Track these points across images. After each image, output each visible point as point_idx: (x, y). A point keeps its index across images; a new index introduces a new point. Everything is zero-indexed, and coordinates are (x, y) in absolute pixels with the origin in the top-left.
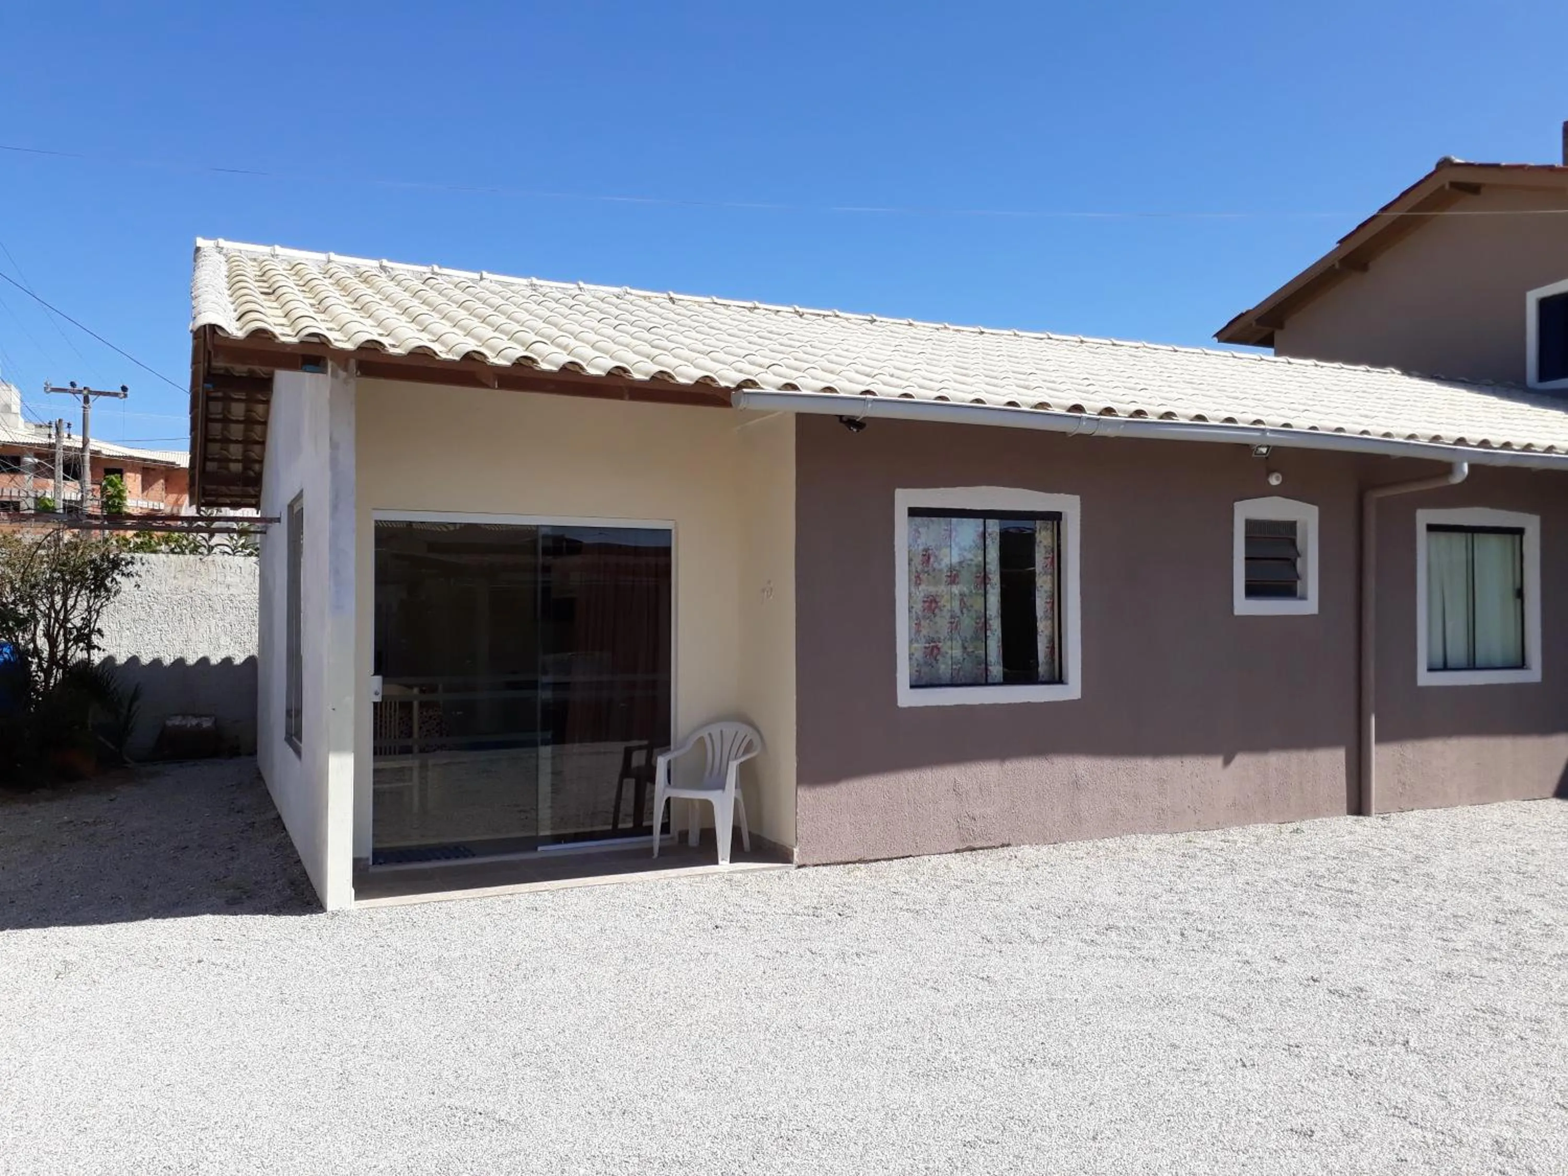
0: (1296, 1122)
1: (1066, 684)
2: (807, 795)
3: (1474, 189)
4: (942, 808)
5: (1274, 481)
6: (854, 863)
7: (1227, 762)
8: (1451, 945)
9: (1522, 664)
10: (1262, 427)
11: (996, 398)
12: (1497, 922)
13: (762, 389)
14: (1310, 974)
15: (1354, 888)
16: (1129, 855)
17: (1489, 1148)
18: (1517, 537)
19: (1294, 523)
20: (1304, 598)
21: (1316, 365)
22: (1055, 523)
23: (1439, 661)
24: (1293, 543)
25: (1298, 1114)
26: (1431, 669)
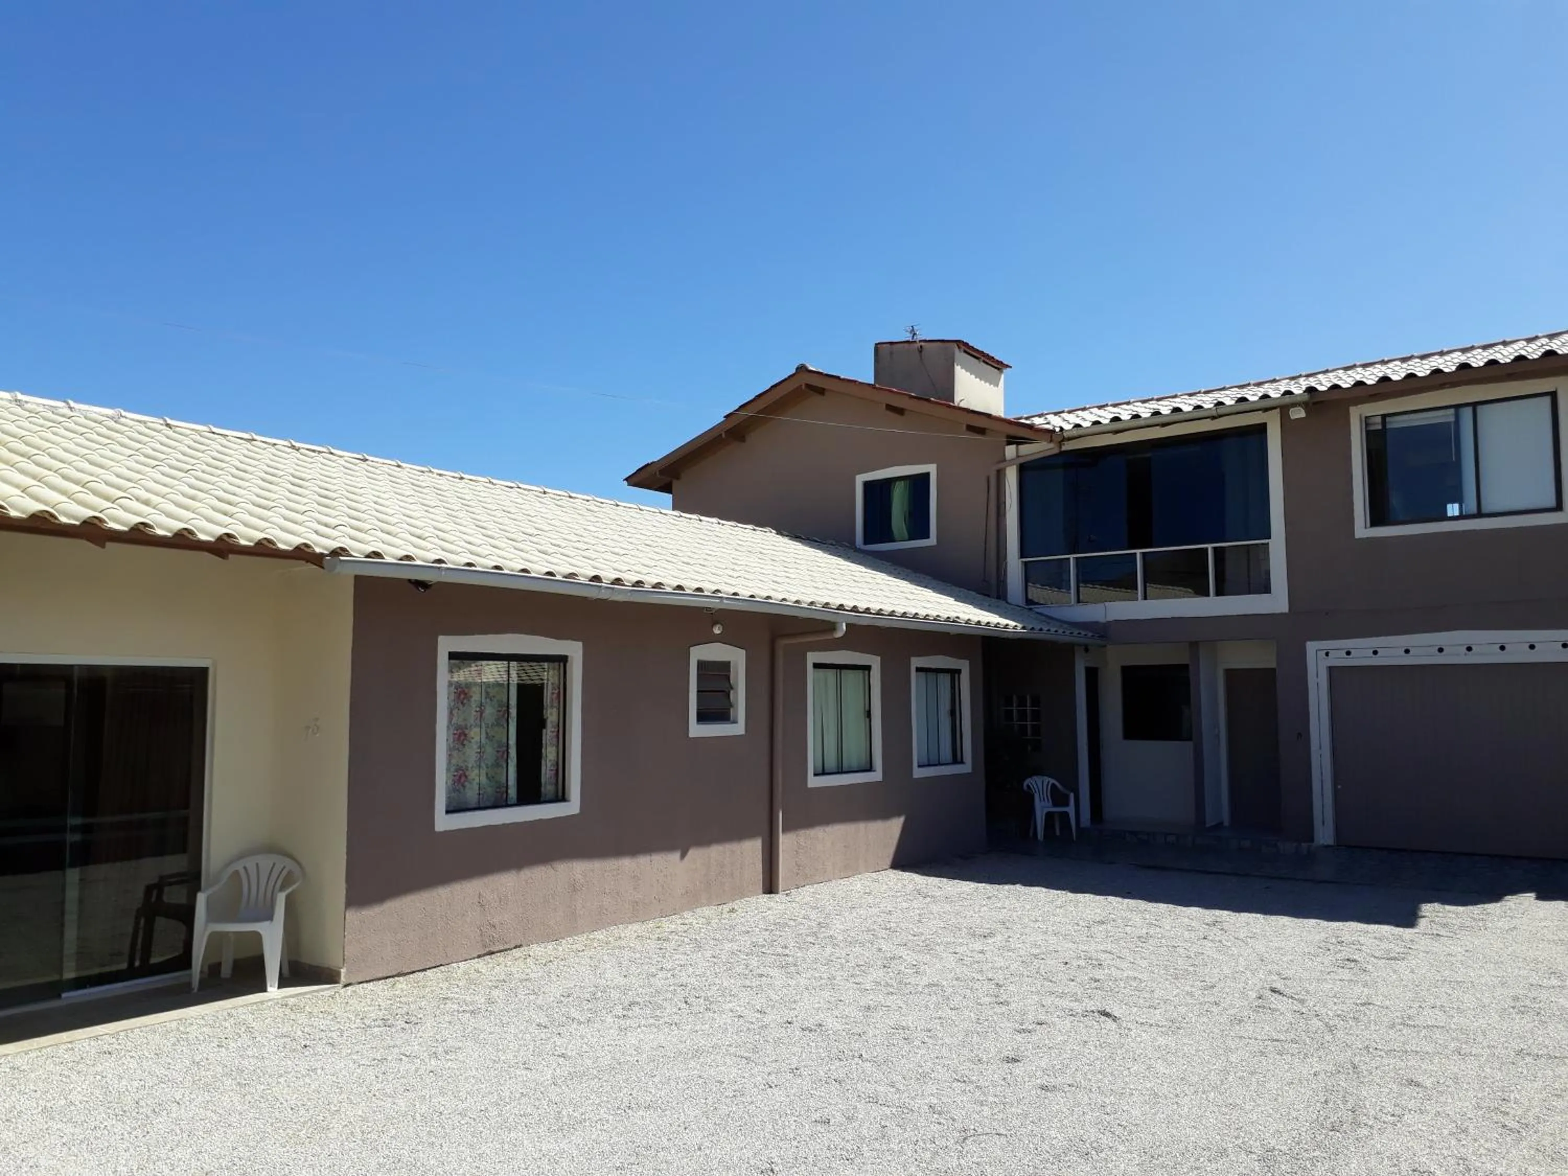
0: (816, 1116)
1: (568, 801)
2: (353, 916)
3: (821, 391)
4: (468, 920)
5: (717, 630)
6: (393, 977)
7: (683, 856)
8: (863, 986)
9: (870, 768)
10: (720, 595)
11: (538, 568)
12: (885, 967)
13: (351, 556)
14: (785, 1019)
15: (787, 952)
16: (618, 943)
17: (928, 1111)
18: (867, 672)
19: (729, 662)
20: (735, 722)
21: (719, 523)
22: (562, 665)
23: (820, 770)
24: (728, 678)
25: (816, 1111)
26: (816, 775)
